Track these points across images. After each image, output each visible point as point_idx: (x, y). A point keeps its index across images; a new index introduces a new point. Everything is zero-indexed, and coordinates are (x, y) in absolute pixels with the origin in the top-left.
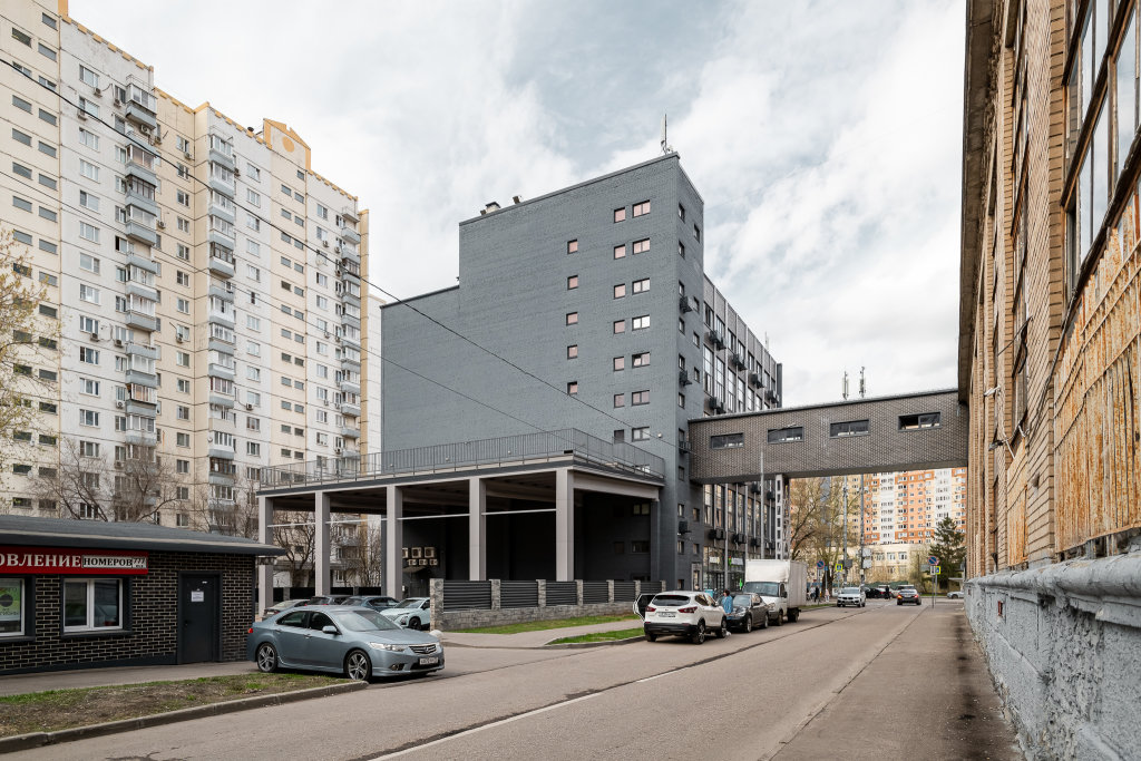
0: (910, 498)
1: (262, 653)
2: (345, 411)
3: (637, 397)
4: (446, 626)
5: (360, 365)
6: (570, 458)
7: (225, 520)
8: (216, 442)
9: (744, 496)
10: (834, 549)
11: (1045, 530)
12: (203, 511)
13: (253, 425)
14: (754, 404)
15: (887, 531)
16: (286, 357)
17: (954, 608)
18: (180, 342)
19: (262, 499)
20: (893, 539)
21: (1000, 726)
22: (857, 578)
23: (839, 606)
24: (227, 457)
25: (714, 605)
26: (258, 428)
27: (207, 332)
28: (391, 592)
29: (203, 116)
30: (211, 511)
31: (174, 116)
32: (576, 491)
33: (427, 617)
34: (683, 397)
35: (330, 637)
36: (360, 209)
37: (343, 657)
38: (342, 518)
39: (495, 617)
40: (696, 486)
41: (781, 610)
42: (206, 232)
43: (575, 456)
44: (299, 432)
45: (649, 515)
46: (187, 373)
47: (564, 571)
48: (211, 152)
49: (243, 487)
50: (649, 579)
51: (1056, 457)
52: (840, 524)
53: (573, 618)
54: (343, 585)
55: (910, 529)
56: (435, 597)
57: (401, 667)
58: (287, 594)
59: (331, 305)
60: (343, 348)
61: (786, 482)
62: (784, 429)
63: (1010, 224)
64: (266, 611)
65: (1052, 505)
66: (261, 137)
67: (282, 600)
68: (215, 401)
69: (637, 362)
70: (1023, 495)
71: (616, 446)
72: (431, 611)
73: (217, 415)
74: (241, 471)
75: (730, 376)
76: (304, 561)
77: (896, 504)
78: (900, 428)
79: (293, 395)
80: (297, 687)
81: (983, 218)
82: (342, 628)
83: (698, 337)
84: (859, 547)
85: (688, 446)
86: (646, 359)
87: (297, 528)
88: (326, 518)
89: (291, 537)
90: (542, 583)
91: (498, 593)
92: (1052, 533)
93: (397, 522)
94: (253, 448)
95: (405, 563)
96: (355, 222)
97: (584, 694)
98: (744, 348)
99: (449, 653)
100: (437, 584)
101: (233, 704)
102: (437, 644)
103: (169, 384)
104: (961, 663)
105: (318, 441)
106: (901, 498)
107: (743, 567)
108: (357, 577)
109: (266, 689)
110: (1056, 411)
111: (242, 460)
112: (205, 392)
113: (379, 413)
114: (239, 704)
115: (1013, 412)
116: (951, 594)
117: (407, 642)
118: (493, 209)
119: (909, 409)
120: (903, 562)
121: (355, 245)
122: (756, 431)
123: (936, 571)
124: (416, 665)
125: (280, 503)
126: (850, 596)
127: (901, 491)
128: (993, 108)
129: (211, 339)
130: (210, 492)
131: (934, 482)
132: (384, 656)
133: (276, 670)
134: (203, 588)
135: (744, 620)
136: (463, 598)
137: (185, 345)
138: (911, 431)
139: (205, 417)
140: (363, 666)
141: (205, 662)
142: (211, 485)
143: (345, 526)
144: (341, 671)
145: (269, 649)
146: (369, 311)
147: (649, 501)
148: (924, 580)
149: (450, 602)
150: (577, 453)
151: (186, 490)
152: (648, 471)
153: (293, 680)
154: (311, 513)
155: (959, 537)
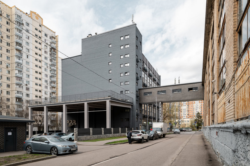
0: (190, 108)
1: (28, 148)
2: (52, 86)
3: (126, 83)
4: (78, 140)
5: (56, 74)
6: (110, 98)
7: (20, 113)
8: (17, 94)
9: (152, 107)
10: (172, 120)
11: (233, 113)
12: (14, 111)
13: (28, 89)
14: (154, 85)
15: (184, 116)
16: (36, 72)
17: (200, 134)
18: (7, 67)
19: (30, 108)
20: (186, 118)
21: (219, 163)
22: (178, 127)
23: (174, 133)
24: (20, 97)
25: (146, 134)
26: (29, 90)
27: (15, 65)
28: (64, 131)
29: (13, 9)
30: (16, 112)
31: (5, 9)
32: (111, 106)
33: (74, 138)
34: (137, 83)
35: (47, 144)
36: (56, 35)
37: (50, 149)
38: (51, 113)
39: (91, 137)
40: (141, 105)
41: (161, 135)
42: (15, 39)
43: (111, 97)
44: (40, 91)
45: (129, 112)
46: (9, 76)
47: (108, 126)
48: (16, 19)
49: (25, 105)
50: (129, 127)
51: (236, 95)
52: (174, 114)
53: (111, 137)
54: (52, 130)
55: (190, 115)
56: (75, 133)
57: (66, 151)
58: (36, 132)
59: (49, 59)
60: (52, 70)
61: (162, 104)
62: (161, 91)
63: (218, 40)
64: (31, 137)
65: (234, 107)
66: (30, 15)
67: (35, 134)
68: (17, 83)
69: (126, 74)
70: (223, 106)
71: (121, 95)
72: (74, 136)
73: (18, 87)
74: (24, 101)
75: (148, 78)
76: (41, 124)
77: (186, 109)
78: (189, 91)
79: (38, 82)
80: (37, 158)
81: (209, 40)
82: (50, 141)
83: (141, 69)
84: (178, 119)
85: (138, 95)
86: (128, 74)
87: (39, 115)
88: (47, 113)
89: (38, 118)
90: (103, 129)
91: (92, 131)
92: (234, 114)
93: (66, 114)
94: (28, 95)
95: (68, 124)
96: (55, 38)
97: (114, 157)
98: (152, 71)
99: (79, 147)
100: (76, 129)
101: (18, 163)
102: (76, 145)
103: (4, 78)
104: (205, 147)
105: (45, 93)
106: (188, 108)
107: (152, 124)
108: (56, 128)
109: (28, 158)
110: (235, 83)
111: (25, 98)
112: (15, 81)
113: (61, 86)
114: (20, 163)
115: (219, 86)
116: (199, 130)
117: (68, 144)
118: (90, 36)
119: (190, 86)
120: (188, 123)
121: (55, 44)
122: (155, 91)
123: (196, 125)
124: (70, 151)
125: (34, 109)
126: (177, 131)
127: (188, 106)
128: (213, 13)
129: (16, 67)
130: (16, 107)
131: (195, 104)
132: (61, 148)
133: (32, 153)
134: (11, 131)
135: (153, 137)
136: (83, 133)
137: (9, 68)
138: (191, 92)
139: (14, 87)
140: (56, 151)
141: (12, 151)
142: (16, 105)
143: (52, 115)
144: (50, 153)
145: (30, 147)
146: (58, 61)
147: (129, 108)
148: (193, 127)
149: (79, 134)
150: (111, 96)
151: (9, 106)
152: (129, 101)
153: (36, 156)
154: (43, 112)
155: (201, 117)
